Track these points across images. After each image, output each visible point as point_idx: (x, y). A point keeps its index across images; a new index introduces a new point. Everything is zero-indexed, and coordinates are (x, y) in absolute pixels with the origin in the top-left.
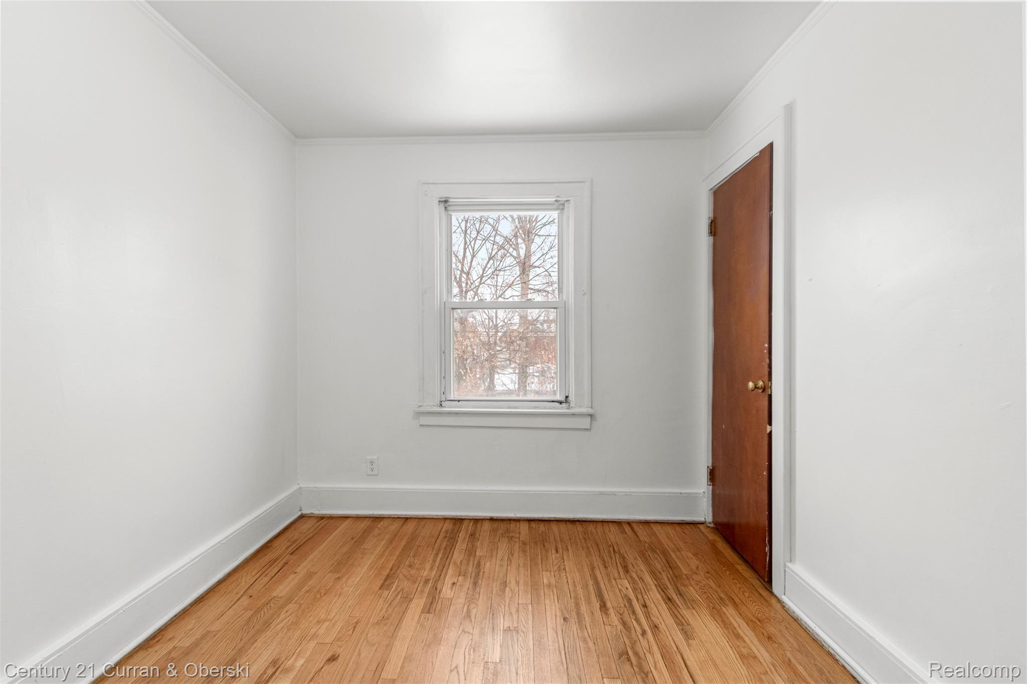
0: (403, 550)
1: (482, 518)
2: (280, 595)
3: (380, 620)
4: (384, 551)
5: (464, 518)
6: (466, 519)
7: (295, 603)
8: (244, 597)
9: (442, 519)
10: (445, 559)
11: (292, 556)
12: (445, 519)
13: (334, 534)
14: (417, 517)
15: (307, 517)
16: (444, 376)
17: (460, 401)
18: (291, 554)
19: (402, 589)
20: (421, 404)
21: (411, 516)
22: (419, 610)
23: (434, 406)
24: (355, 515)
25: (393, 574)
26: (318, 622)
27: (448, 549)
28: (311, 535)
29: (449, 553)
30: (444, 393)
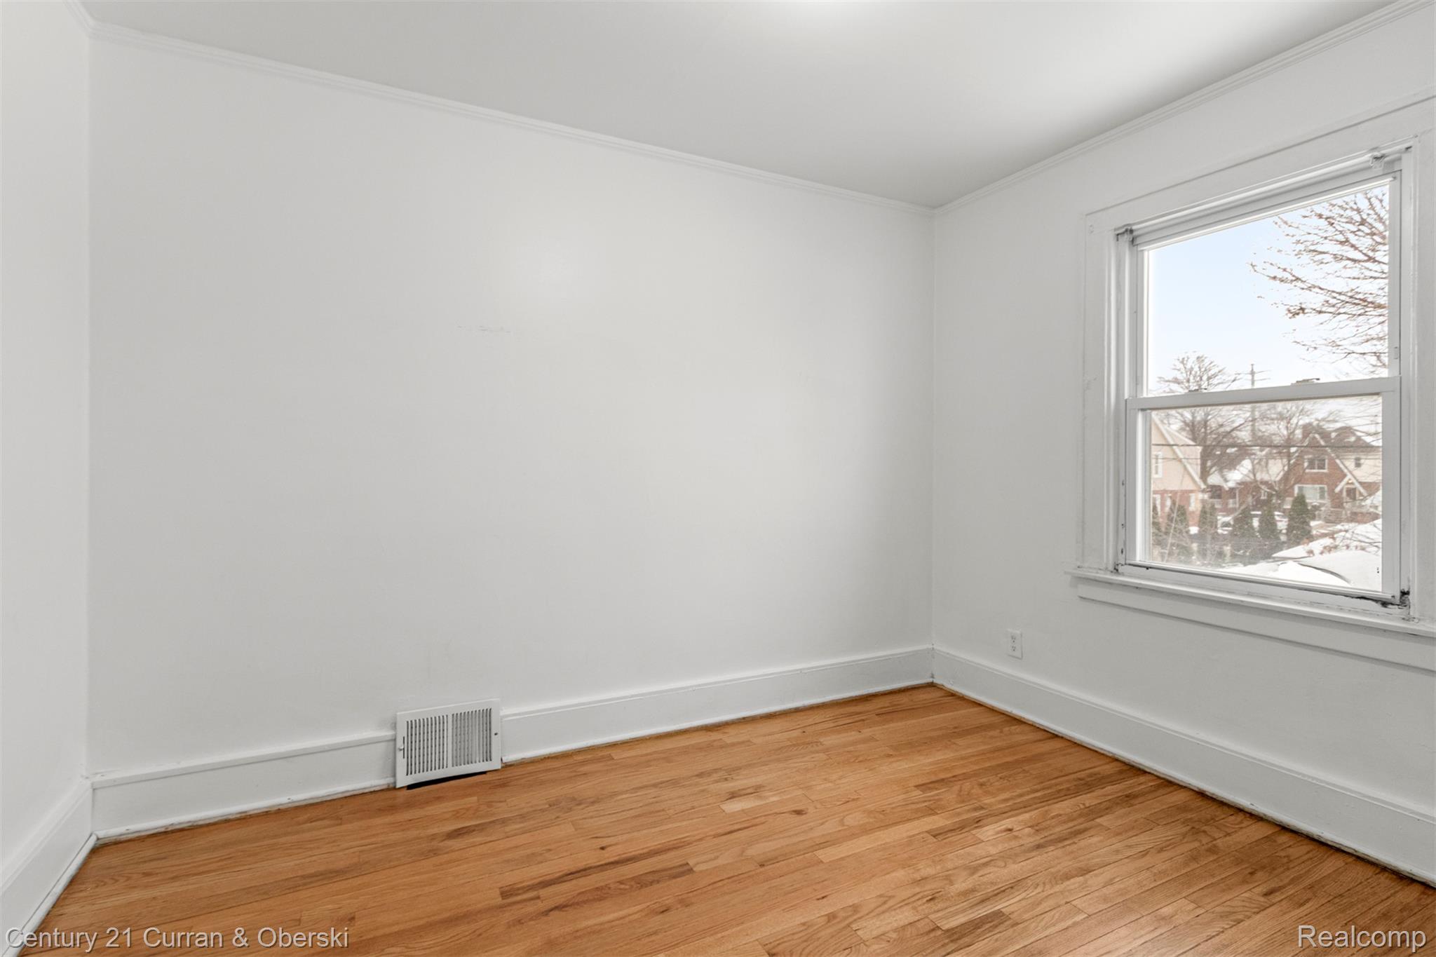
0: (999, 765)
1: (1184, 785)
2: (824, 743)
3: (877, 812)
4: (973, 756)
5: (1148, 770)
6: (1153, 774)
7: (828, 755)
8: (800, 730)
9: (1110, 757)
10: (1039, 801)
11: (877, 717)
12: (1115, 759)
13: (942, 715)
14: (1072, 740)
15: (939, 688)
16: (1123, 523)
17: (1151, 568)
18: (877, 715)
19: (940, 800)
20: (1079, 564)
21: (1064, 736)
22: (928, 828)
23: (1100, 569)
24: (991, 706)
25: (951, 782)
26: (825, 779)
27: (1062, 794)
28: (919, 706)
29: (1054, 799)
30: (1122, 552)
